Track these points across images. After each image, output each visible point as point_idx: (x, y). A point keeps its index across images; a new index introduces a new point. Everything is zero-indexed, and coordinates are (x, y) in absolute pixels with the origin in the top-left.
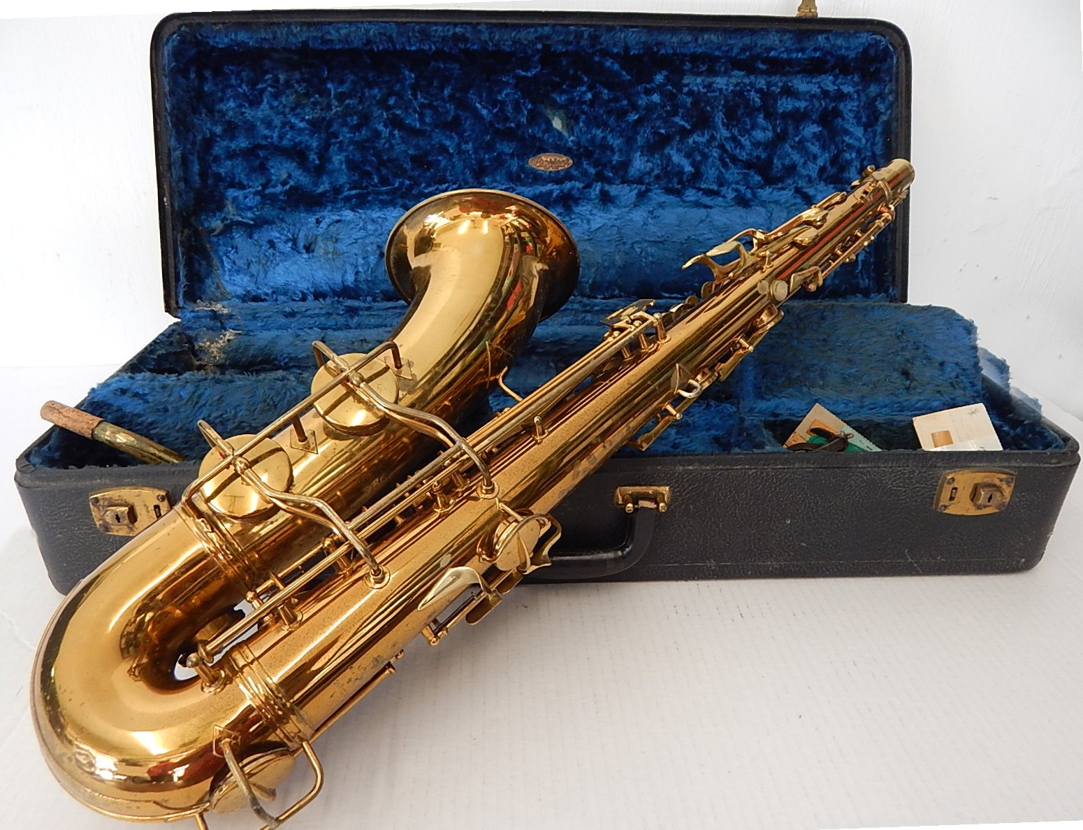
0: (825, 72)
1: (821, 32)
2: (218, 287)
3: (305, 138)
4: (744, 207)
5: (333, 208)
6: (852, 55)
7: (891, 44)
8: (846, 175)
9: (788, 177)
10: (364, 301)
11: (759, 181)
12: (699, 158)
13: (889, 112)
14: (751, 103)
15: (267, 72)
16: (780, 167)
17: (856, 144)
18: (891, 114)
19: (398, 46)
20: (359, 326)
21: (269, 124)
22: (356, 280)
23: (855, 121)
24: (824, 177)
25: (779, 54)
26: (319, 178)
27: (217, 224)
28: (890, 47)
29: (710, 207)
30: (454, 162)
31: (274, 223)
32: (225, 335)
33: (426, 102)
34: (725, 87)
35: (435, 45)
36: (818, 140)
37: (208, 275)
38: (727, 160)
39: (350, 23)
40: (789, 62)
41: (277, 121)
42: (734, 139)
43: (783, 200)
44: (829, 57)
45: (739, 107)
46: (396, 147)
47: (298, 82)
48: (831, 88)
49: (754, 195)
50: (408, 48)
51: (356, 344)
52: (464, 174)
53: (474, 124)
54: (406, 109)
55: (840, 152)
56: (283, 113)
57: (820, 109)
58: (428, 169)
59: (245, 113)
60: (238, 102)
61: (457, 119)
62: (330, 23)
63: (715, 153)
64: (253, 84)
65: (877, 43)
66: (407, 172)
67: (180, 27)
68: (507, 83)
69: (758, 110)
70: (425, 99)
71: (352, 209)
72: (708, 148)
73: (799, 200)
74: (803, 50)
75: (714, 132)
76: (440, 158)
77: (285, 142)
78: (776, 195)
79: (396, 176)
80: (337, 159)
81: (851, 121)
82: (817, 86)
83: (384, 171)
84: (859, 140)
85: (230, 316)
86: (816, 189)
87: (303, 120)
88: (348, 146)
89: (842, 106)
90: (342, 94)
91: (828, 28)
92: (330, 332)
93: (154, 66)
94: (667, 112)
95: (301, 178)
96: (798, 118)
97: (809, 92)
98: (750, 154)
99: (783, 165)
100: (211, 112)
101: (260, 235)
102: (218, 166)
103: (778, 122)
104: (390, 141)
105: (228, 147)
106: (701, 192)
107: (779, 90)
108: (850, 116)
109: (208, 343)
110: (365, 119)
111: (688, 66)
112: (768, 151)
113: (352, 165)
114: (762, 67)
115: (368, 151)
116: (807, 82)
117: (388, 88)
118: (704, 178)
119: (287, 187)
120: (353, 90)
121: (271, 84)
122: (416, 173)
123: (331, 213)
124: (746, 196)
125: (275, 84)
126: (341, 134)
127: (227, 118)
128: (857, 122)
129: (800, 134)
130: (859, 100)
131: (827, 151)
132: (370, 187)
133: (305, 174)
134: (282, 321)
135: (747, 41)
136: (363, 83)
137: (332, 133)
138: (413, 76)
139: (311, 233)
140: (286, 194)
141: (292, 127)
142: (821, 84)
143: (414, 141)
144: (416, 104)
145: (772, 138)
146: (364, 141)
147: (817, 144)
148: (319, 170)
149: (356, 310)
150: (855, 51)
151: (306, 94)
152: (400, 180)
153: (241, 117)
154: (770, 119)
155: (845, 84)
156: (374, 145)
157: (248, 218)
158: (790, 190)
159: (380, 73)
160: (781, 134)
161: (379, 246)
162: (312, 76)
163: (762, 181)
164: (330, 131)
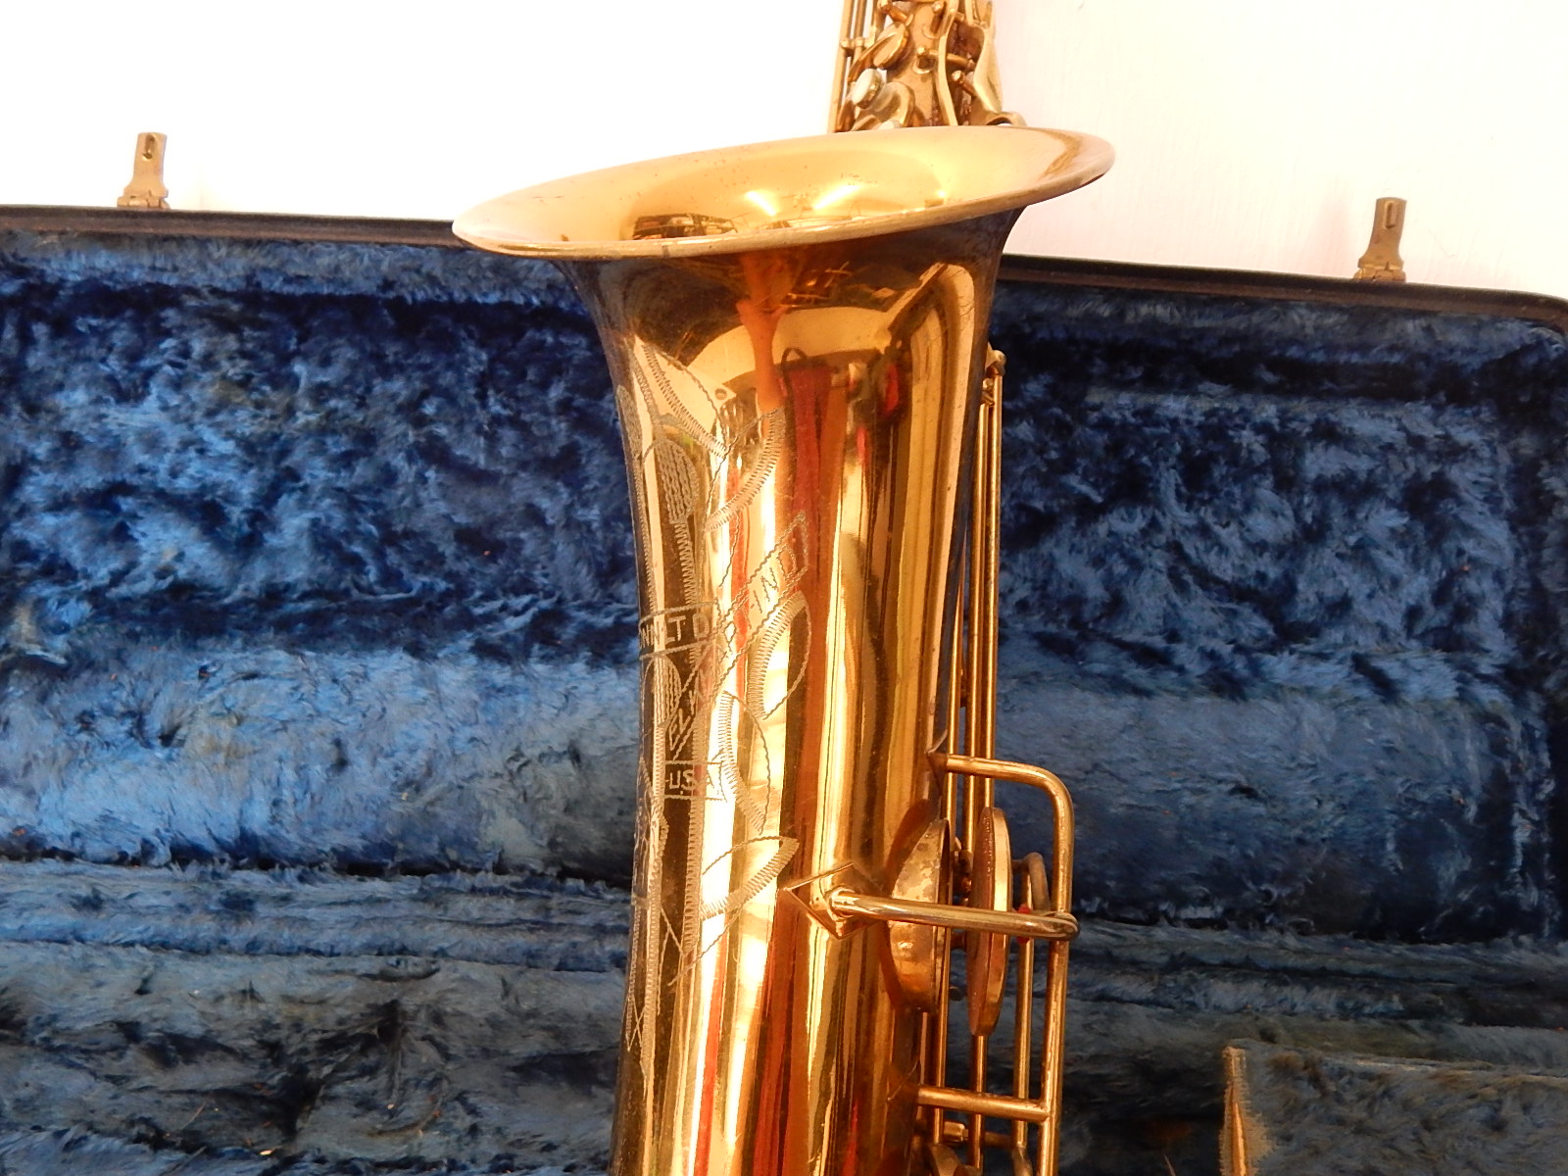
0: (1412, 396)
1: (1412, 314)
3: (227, 476)
4: (1233, 698)
5: (246, 642)
6: (1475, 362)
8: (1469, 628)
9: (1330, 625)
10: (278, 879)
11: (1262, 631)
12: (1120, 568)
14: (1244, 453)
15: (168, 334)
16: (1313, 599)
17: (1494, 560)
19: (456, 295)
20: (252, 948)
21: (152, 442)
22: (274, 820)
23: (1486, 508)
24: (1419, 629)
25: (1308, 354)
26: (243, 562)
29: (1148, 694)
30: (554, 547)
31: (106, 670)
33: (506, 412)
34: (1183, 416)
35: (538, 295)
36: (1403, 545)
38: (1188, 578)
39: (340, 245)
40: (1331, 371)
41: (173, 436)
42: (1203, 530)
43: (1327, 689)
44: (1422, 367)
45: (1217, 462)
46: (427, 506)
47: (231, 358)
48: (1430, 432)
49: (1255, 667)
50: (480, 300)
51: (228, 1001)
52: (574, 573)
53: (608, 466)
54: (461, 424)
55: (1454, 575)
56: (189, 422)
57: (1405, 477)
58: (493, 559)
59: (104, 416)
60: (95, 392)
61: (571, 452)
62: (296, 243)
63: (1160, 560)
64: (133, 356)
65: (1540, 344)
66: (443, 563)
69: (1260, 470)
70: (505, 406)
71: (292, 648)
72: (1143, 547)
73: (1364, 692)
74: (1364, 348)
75: (1158, 513)
76: (523, 535)
77: (183, 483)
78: (1310, 672)
79: (418, 567)
80: (292, 524)
81: (1478, 506)
82: (1394, 425)
83: (393, 558)
84: (1496, 549)
86: (1405, 664)
87: (230, 435)
88: (320, 498)
89: (1454, 473)
90: (323, 386)
91: (1425, 305)
92: (172, 961)
94: (1049, 463)
96: (1355, 492)
97: (1376, 439)
98: (1242, 567)
99: (1321, 598)
100: (32, 409)
101: (67, 696)
102: (25, 527)
103: (1306, 500)
104: (415, 493)
105: (54, 487)
106: (1124, 654)
107: (1307, 430)
108: (1473, 497)
110: (367, 440)
111: (1098, 367)
112: (1283, 562)
113: (323, 540)
114: (1269, 377)
115: (361, 511)
116: (1373, 417)
117: (425, 380)
118: (1132, 616)
119: (165, 584)
120: (349, 379)
121: (173, 358)
122: (463, 567)
123: (239, 655)
124: (1233, 670)
125: (180, 360)
126: (308, 471)
127: (65, 425)
128: (1493, 511)
129: (1359, 529)
130: (1495, 463)
131: (1422, 571)
132: (355, 593)
133: (215, 554)
134: (68, 918)
135: (1238, 323)
136: (372, 367)
137: (288, 468)
138: (484, 357)
139: (182, 701)
140: (154, 600)
141: (201, 452)
142: (1405, 422)
143: (469, 494)
144: (482, 416)
145: (1294, 535)
146: (358, 489)
147: (1400, 553)
148: (248, 545)
149: (251, 902)
150: (1486, 358)
151: (245, 383)
152: (426, 579)
153: (95, 425)
154: (1289, 491)
155: (1460, 425)
156: (377, 500)
157: (57, 650)
158: (1340, 662)
159: (413, 348)
160: (1315, 527)
161: (338, 743)
162: (263, 347)
163: (1271, 632)
164: (285, 463)
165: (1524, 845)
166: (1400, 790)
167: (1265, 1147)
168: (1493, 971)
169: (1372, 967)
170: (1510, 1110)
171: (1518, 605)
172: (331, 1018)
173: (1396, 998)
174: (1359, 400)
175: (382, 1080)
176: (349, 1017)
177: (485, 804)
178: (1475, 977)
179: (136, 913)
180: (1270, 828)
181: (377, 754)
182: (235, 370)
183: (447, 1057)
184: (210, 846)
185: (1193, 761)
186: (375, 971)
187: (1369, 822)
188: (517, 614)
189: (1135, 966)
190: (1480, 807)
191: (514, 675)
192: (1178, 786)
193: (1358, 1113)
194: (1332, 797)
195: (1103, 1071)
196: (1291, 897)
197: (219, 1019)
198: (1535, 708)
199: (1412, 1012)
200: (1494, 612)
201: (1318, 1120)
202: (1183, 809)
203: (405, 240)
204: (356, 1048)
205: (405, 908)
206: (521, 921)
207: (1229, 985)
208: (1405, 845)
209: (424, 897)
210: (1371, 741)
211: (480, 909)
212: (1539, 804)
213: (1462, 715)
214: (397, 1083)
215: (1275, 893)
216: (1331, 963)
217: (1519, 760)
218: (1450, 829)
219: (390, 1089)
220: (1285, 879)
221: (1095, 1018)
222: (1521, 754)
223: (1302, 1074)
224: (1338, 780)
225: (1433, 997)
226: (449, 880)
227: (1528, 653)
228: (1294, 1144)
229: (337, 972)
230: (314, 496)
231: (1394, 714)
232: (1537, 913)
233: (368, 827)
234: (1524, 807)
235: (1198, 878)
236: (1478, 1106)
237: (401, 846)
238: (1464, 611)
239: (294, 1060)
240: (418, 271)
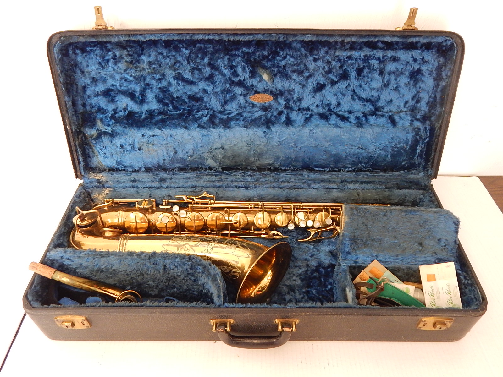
0: (417, 49)
2: (99, 163)
3: (133, 86)
4: (361, 128)
8: (418, 105)
10: (169, 174)
12: (340, 96)
13: (447, 81)
14: (372, 66)
16: (384, 100)
17: (428, 89)
20: (167, 188)
21: (114, 78)
22: (164, 163)
23: (429, 76)
26: (142, 106)
27: (94, 132)
28: (454, 44)
29: (342, 128)
30: (211, 98)
31: (122, 135)
32: (105, 191)
33: (195, 66)
34: (358, 57)
36: (407, 86)
37: (93, 156)
41: (118, 77)
42: (360, 86)
43: (382, 125)
45: (365, 69)
46: (180, 90)
47: (126, 56)
48: (419, 57)
49: (367, 120)
51: (166, 197)
52: (216, 104)
55: (418, 92)
56: (121, 73)
58: (197, 102)
59: (100, 73)
60: (97, 66)
61: (212, 75)
62: (140, 34)
63: (349, 94)
64: (103, 57)
66: (186, 103)
67: (60, 38)
68: (238, 56)
69: (376, 70)
71: (160, 129)
72: (346, 91)
73: (389, 125)
75: (350, 82)
76: (203, 96)
77: (122, 88)
78: (379, 121)
79: (181, 105)
80: (150, 96)
82: (411, 56)
83: (175, 103)
84: (429, 86)
85: (107, 182)
87: (131, 76)
88: (156, 90)
89: (423, 68)
90: (150, 62)
93: (50, 60)
94: (325, 71)
95: (133, 107)
96: (397, 74)
97: (405, 60)
98: (368, 94)
99: (386, 100)
100: (83, 72)
101: (116, 141)
102: (90, 100)
103: (386, 77)
104: (177, 88)
105: (94, 90)
106: (339, 118)
107: (389, 59)
108: (426, 74)
109: (98, 195)
110: (163, 75)
111: (339, 47)
112: (378, 92)
113: (158, 100)
114: (381, 46)
115: (166, 93)
116: (406, 54)
117: (174, 59)
118: (341, 107)
119: (126, 113)
120: (156, 60)
121: (112, 57)
122: (191, 104)
123: (149, 131)
124: (362, 121)
125: (114, 57)
126: (151, 83)
127: (92, 75)
129: (397, 83)
130: (433, 65)
131: (411, 92)
132: (169, 112)
133: (135, 104)
134: (130, 184)
137: (147, 84)
138: (188, 52)
139: (140, 141)
140: (126, 118)
141: (126, 80)
142: (413, 55)
143: (189, 87)
144: (190, 68)
145: (382, 86)
146: (164, 87)
147: (406, 88)
148: (142, 101)
149: (165, 179)
151: (131, 62)
152: (183, 108)
153: (99, 75)
154: (382, 75)
155: (427, 55)
156: (168, 90)
157: (109, 129)
158: (386, 117)
159: (170, 51)
160: (387, 84)
161: (174, 148)
162: (133, 53)
163: (373, 110)
164: (146, 82)
165: (419, 152)
166: (393, 145)
167: (347, 220)
171: (431, 100)
174: (403, 50)
177: (205, 157)
179: (144, 182)
180: (365, 154)
181: (183, 150)
182: (129, 59)
184: (152, 167)
185: (350, 142)
186: (192, 191)
187: (385, 152)
188: (206, 116)
189: (334, 182)
190: (410, 147)
191: (208, 132)
192: (347, 147)
194: (378, 148)
198: (428, 124)
200: (425, 101)
201: (356, 216)
202: (347, 152)
205: (194, 179)
206: (217, 180)
207: (352, 185)
208: (392, 156)
209: (197, 176)
210: (389, 136)
211: (209, 179)
212: (424, 143)
213: (410, 129)
215: (364, 166)
217: (422, 135)
218: (403, 152)
220: (367, 163)
221: (326, 192)
223: (354, 209)
224: (380, 144)
225: (391, 185)
226: (201, 172)
227: (430, 110)
228: (352, 219)
229: (184, 191)
230: (154, 89)
231: (395, 130)
232: (419, 164)
233: (183, 163)
234: (421, 144)
235: (349, 164)
237: (190, 165)
238: (418, 102)
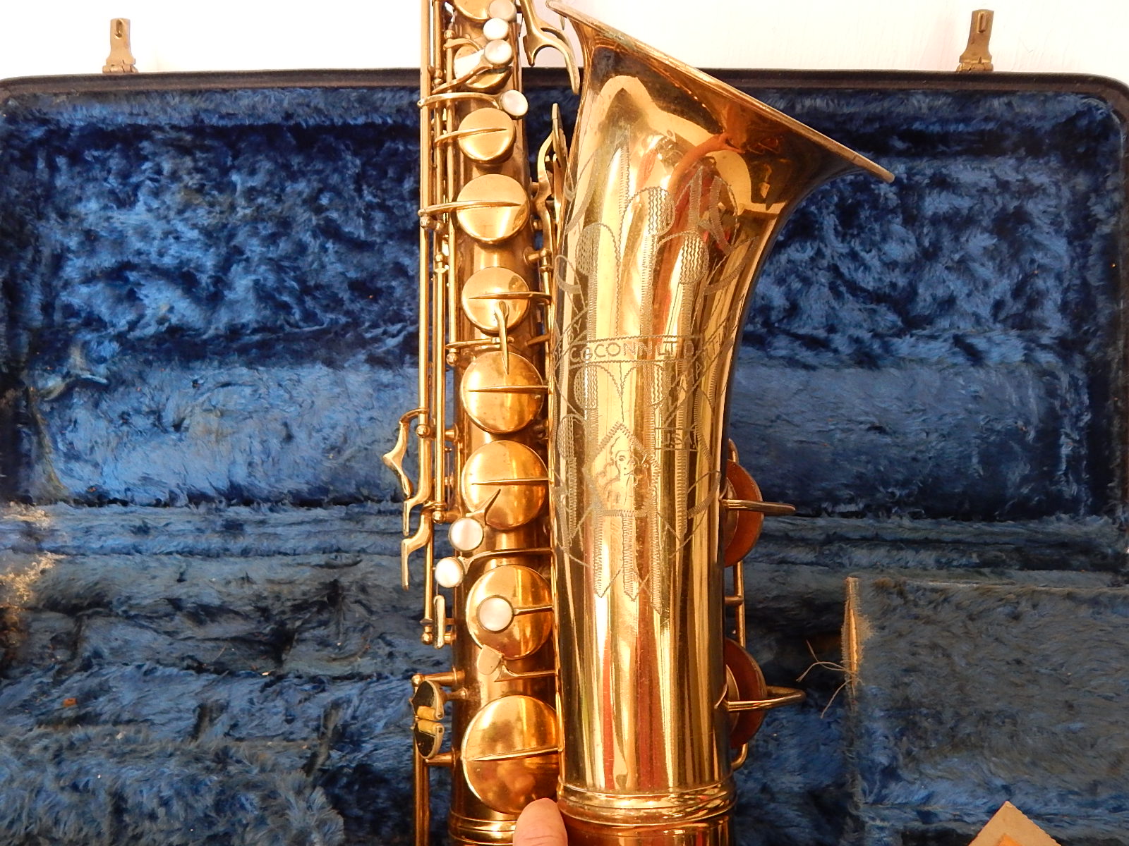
0: (1002, 153)
1: (998, 94)
2: (50, 479)
3: (195, 254)
4: (870, 368)
5: (221, 363)
6: (1047, 126)
7: (1116, 112)
8: (1037, 313)
9: (941, 316)
10: (257, 510)
11: (893, 322)
12: (797, 285)
13: (1113, 220)
14: (882, 200)
15: (146, 159)
16: (929, 299)
17: (1056, 265)
18: (1117, 224)
19: (336, 120)
20: (245, 553)
21: (144, 234)
22: (250, 475)
23: (1051, 230)
25: (927, 127)
26: (214, 312)
27: (54, 383)
28: (1114, 117)
29: (814, 368)
31: (134, 385)
32: (39, 562)
33: (376, 200)
35: (390, 117)
36: (992, 258)
38: (843, 289)
39: (254, 90)
40: (944, 138)
41: (157, 229)
42: (854, 255)
43: (936, 358)
44: (1008, 130)
45: (863, 207)
46: (329, 267)
47: (189, 173)
48: (1012, 177)
49: (886, 347)
50: (352, 122)
51: (233, 584)
54: (346, 211)
55: (1027, 278)
56: (165, 217)
57: (995, 210)
58: (375, 300)
59: (111, 218)
60: (103, 201)
62: (225, 91)
63: (823, 278)
64: (124, 176)
65: (1090, 110)
66: (343, 305)
67: (6, 101)
69: (893, 211)
70: (375, 196)
71: (250, 365)
72: (812, 269)
73: (960, 359)
74: (967, 120)
75: (822, 246)
76: (394, 283)
77: (167, 260)
78: (923, 349)
79: (327, 309)
80: (242, 284)
81: (1046, 228)
82: (988, 174)
83: (309, 303)
84: (1058, 258)
85: (52, 532)
86: (989, 340)
87: (195, 226)
88: (258, 265)
89: (1030, 206)
90: (252, 189)
91: (1007, 87)
92: (196, 562)
95: (185, 311)
96: (959, 223)
97: (975, 184)
98: (880, 279)
99: (934, 297)
100: (63, 216)
101: (111, 403)
102: (69, 295)
103: (925, 230)
104: (320, 259)
105: (85, 268)
106: (798, 343)
107: (927, 181)
108: (1043, 222)
109: (12, 576)
110: (285, 224)
112: (908, 275)
113: (263, 294)
114: (899, 145)
115: (286, 273)
116: (973, 169)
117: (320, 181)
118: (804, 317)
119: (163, 328)
120: (268, 184)
121: (151, 176)
122: (356, 307)
123: (217, 372)
124: (872, 349)
125: (156, 176)
126: (248, 248)
127: (86, 225)
128: (1057, 232)
129: (961, 249)
130: (1059, 197)
131: (1006, 275)
132: (287, 328)
133: (193, 306)
134: (128, 540)
135: (875, 108)
136: (283, 174)
137: (235, 246)
138: (358, 162)
139: (184, 403)
140: (158, 339)
141: (177, 238)
142: (996, 172)
143: (356, 258)
144: (360, 204)
145: (916, 255)
146: (283, 258)
147: (990, 264)
148: (214, 299)
149: (241, 525)
150: (1053, 122)
151: (200, 190)
152: (333, 316)
153: (106, 224)
154: (913, 225)
155: (1035, 171)
156: (296, 265)
157: (100, 374)
158: (945, 341)
159: (309, 159)
160: (931, 250)
161: (286, 425)
162: (210, 164)
163: (900, 323)
164: (232, 244)
165: (1067, 456)
166: (982, 423)
167: (869, 634)
168: (1040, 536)
169: (960, 537)
170: (1024, 606)
171: (1072, 296)
172: (298, 591)
173: (974, 555)
174: (964, 157)
175: (332, 628)
176: (309, 591)
178: (1027, 541)
179: (171, 535)
180: (894, 452)
181: (313, 430)
182: (193, 181)
183: (371, 612)
184: (211, 493)
185: (843, 411)
186: (323, 563)
187: (961, 446)
188: (394, 336)
189: (805, 542)
190: (1037, 432)
191: (394, 376)
192: (833, 427)
193: (928, 611)
194: (936, 430)
195: (782, 606)
196: (909, 495)
197: (229, 595)
198: (1079, 365)
199: (985, 564)
200: (1055, 303)
201: (903, 618)
202: (836, 441)
203: (298, 84)
204: (315, 609)
205: (337, 525)
207: (864, 551)
208: (985, 460)
209: (349, 518)
210: (963, 392)
211: (384, 523)
212: (1080, 429)
213: (1027, 372)
214: (342, 630)
215: (898, 493)
216: (933, 535)
217: (1066, 401)
218: (1017, 448)
219: (338, 634)
220: (904, 484)
221: (776, 574)
222: (1068, 397)
223: (892, 590)
224: (940, 419)
225: (999, 554)
226: (364, 506)
227: (1076, 327)
228: (887, 631)
229: (299, 564)
230: (254, 264)
231: (980, 374)
232: (1076, 500)
233: (310, 477)
234: (1068, 430)
235: (846, 486)
236: (1005, 606)
237: (331, 488)
238: (1034, 302)
239: (278, 618)
240: (308, 106)
